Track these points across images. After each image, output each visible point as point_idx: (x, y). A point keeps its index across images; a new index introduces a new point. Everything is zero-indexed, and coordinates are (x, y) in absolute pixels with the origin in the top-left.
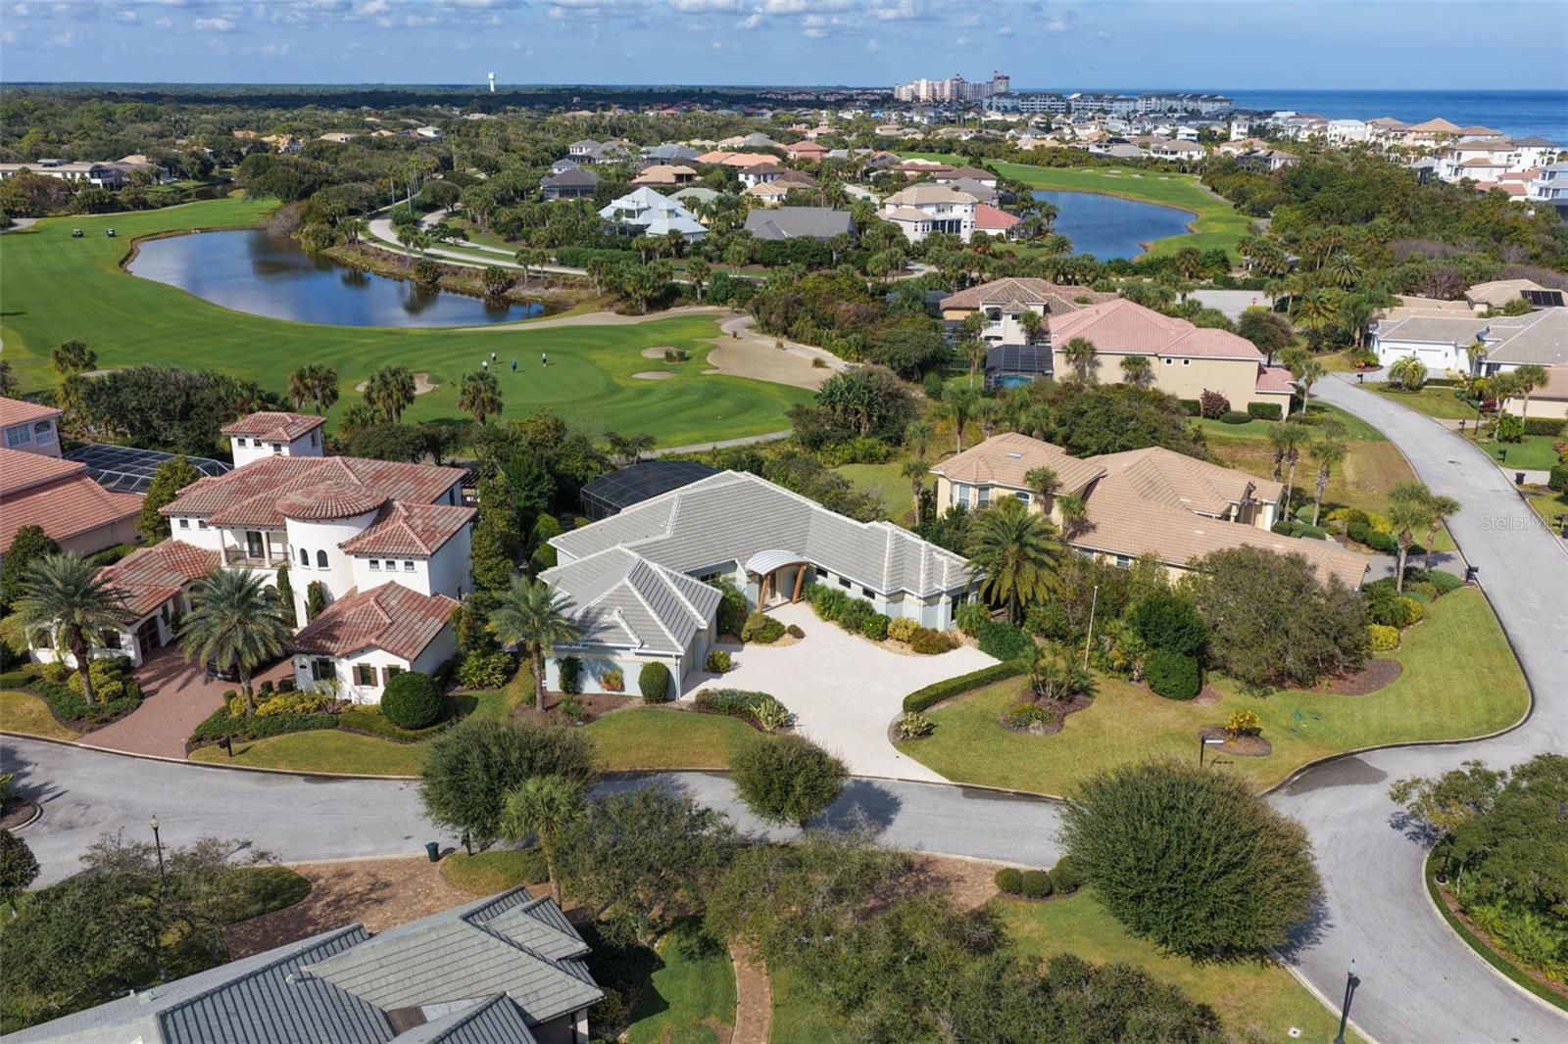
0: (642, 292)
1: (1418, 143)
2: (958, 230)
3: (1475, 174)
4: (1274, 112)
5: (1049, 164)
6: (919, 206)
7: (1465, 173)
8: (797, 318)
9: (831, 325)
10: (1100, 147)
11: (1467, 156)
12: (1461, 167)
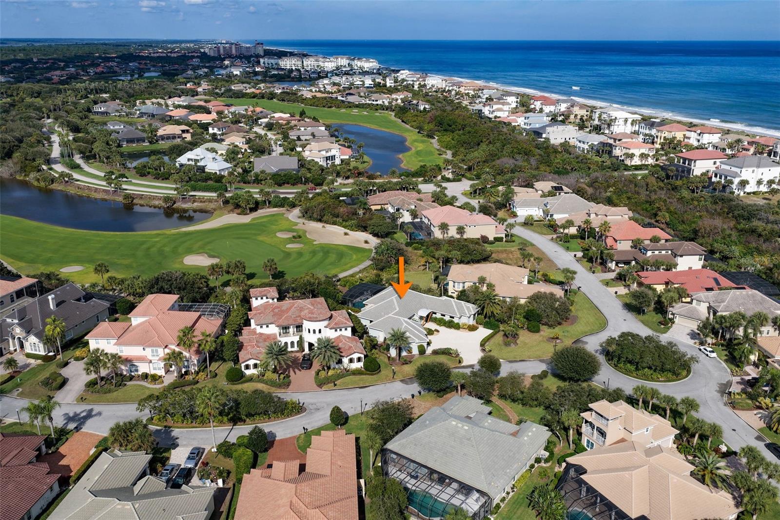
0: (249, 206)
1: (467, 92)
2: (335, 159)
3: (498, 114)
4: (399, 71)
5: (324, 107)
6: (319, 151)
7: (495, 114)
8: (324, 215)
9: (338, 216)
10: (343, 97)
11: (495, 107)
12: (494, 111)
